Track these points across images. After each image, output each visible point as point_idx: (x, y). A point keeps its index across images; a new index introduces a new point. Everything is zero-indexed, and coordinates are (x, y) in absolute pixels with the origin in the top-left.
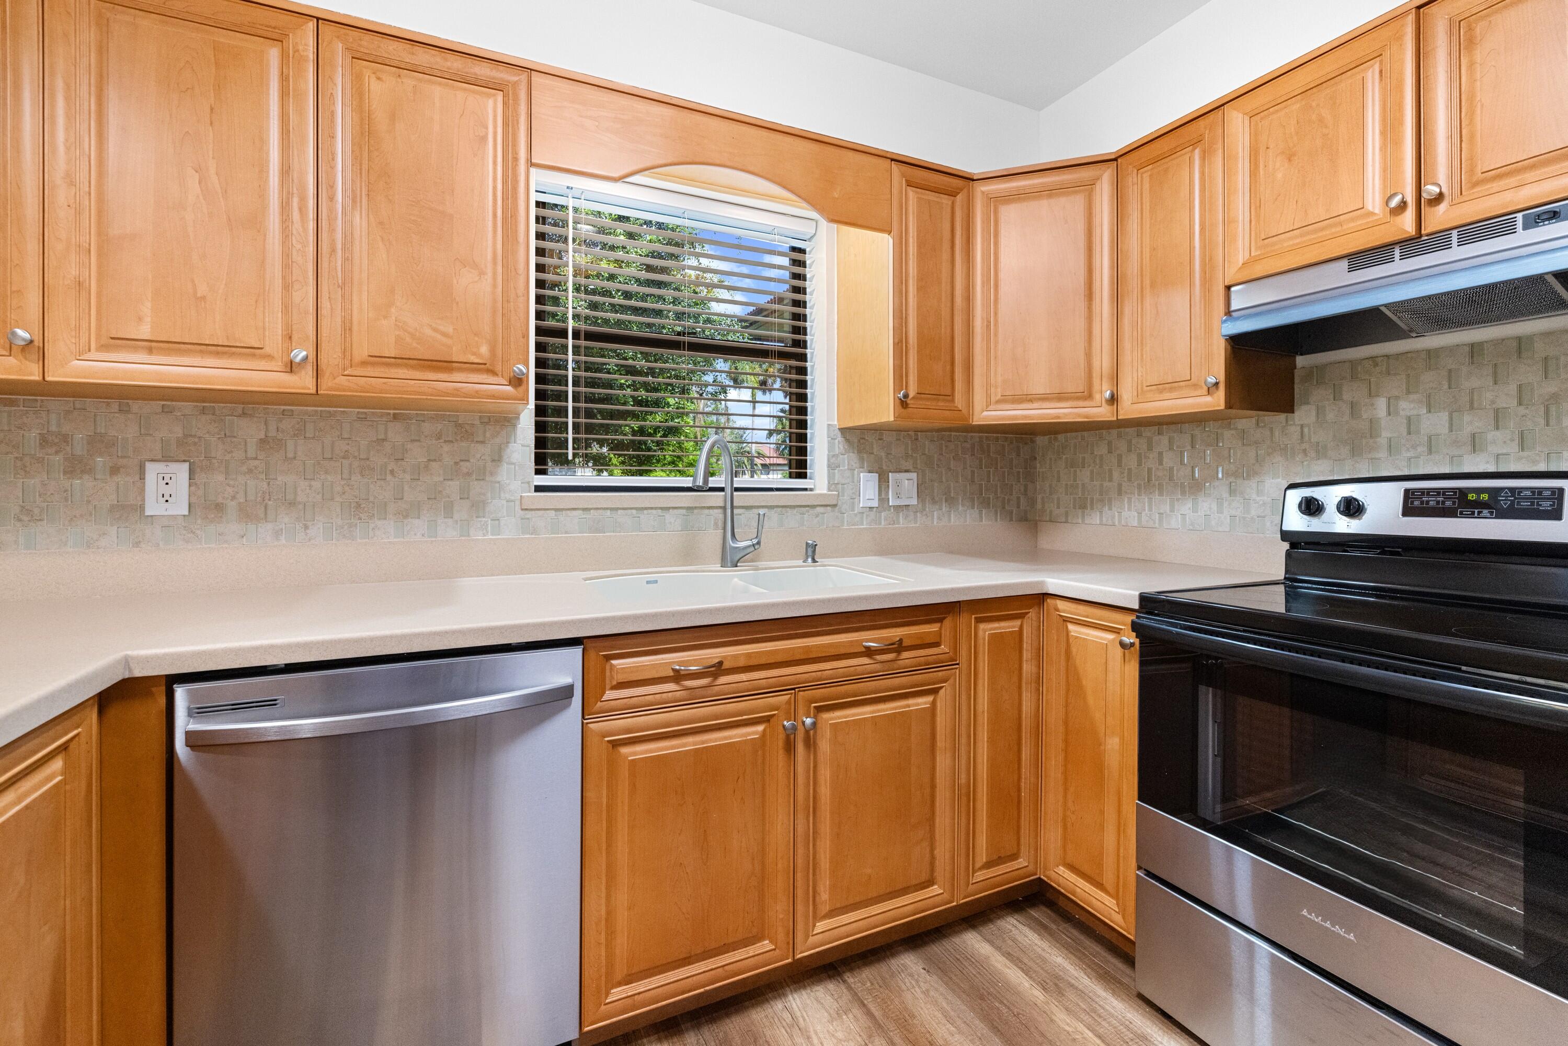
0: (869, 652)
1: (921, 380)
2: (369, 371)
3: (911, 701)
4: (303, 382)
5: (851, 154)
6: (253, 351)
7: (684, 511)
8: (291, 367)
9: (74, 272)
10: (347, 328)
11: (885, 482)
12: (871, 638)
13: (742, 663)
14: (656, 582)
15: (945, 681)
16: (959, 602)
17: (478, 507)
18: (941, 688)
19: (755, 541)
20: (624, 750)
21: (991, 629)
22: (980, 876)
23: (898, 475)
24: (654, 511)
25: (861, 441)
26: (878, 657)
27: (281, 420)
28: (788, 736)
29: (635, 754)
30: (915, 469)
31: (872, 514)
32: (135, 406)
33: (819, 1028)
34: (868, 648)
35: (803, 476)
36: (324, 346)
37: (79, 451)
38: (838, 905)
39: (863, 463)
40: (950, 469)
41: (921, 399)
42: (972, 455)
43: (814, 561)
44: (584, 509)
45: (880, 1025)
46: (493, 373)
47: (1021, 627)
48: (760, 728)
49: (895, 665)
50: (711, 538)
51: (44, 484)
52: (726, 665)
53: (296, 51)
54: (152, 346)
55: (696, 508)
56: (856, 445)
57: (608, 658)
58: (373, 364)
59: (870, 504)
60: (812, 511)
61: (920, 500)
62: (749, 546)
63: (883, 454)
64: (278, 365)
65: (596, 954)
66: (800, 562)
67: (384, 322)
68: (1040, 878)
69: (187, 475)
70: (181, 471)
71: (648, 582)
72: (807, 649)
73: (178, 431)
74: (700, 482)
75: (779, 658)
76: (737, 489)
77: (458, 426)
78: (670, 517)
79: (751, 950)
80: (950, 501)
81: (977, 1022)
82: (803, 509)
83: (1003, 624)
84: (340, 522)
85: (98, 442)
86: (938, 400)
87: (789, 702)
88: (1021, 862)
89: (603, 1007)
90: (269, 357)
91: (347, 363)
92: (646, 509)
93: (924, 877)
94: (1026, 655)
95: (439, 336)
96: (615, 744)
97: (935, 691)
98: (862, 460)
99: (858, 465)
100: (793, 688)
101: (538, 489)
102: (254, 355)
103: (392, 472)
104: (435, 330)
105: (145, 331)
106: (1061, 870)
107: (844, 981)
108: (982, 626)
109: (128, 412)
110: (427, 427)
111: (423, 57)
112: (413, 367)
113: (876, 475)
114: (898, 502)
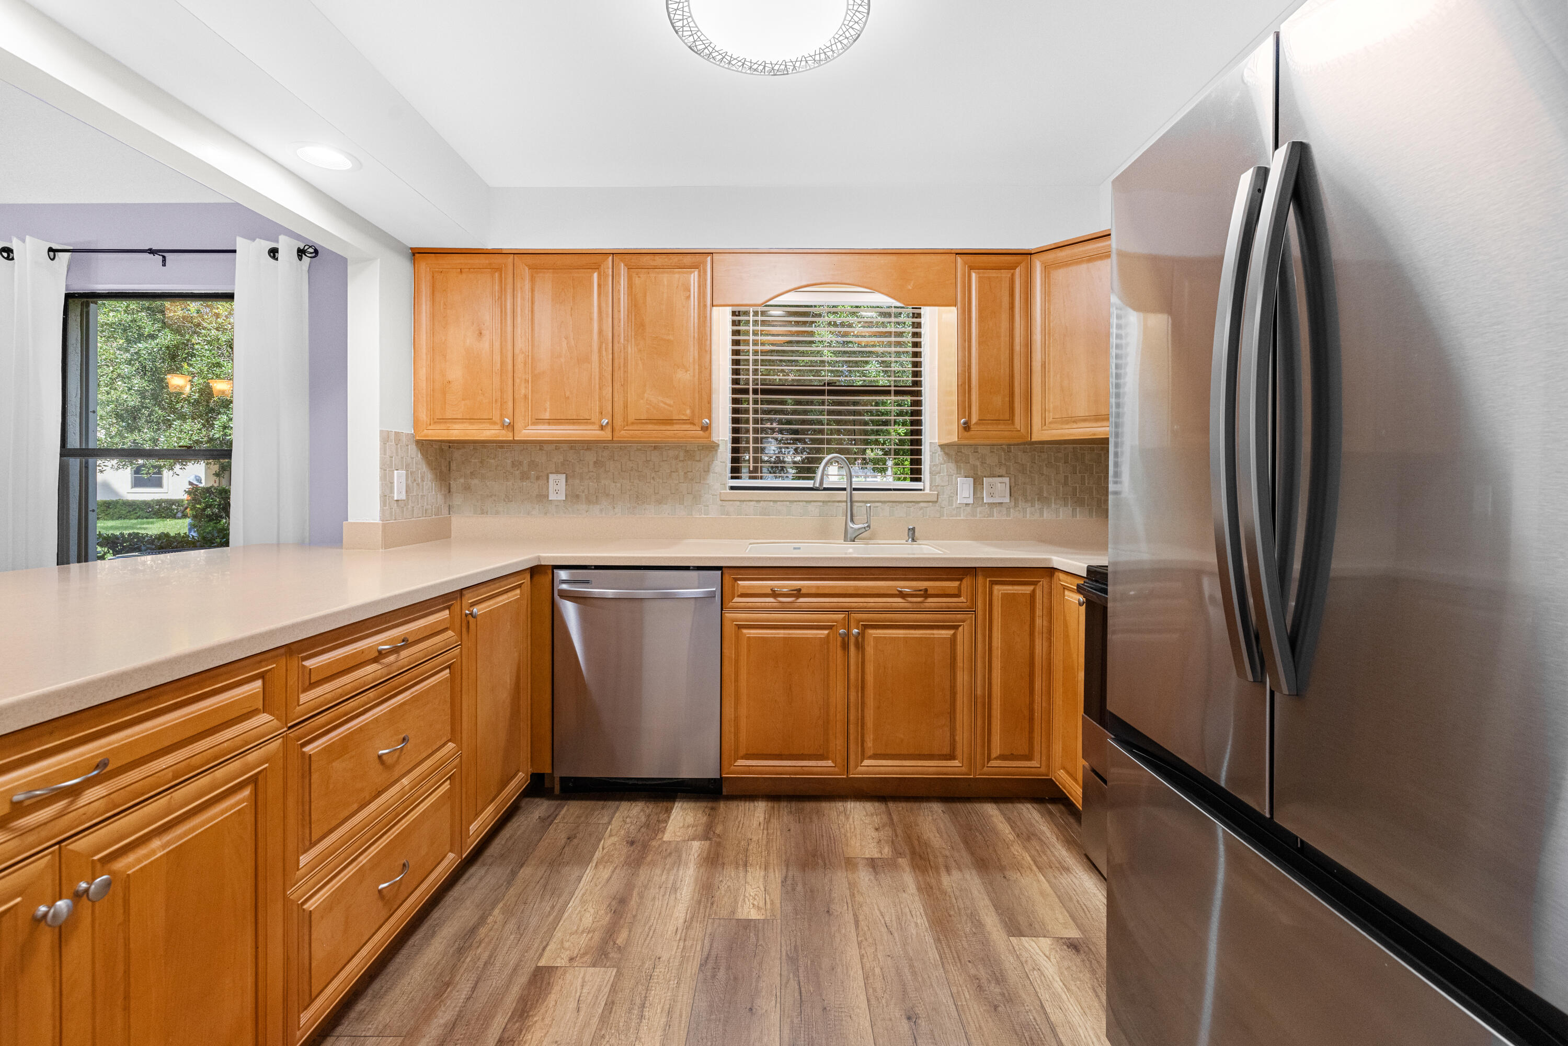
0: (902, 595)
1: (981, 410)
2: (635, 427)
3: (935, 632)
4: (606, 435)
5: (922, 257)
6: (587, 421)
7: (821, 504)
8: (602, 428)
9: (523, 392)
10: (626, 407)
11: (980, 484)
12: (906, 586)
13: (813, 591)
14: (799, 548)
15: (964, 622)
16: (975, 568)
17: (697, 498)
18: (960, 625)
19: (866, 525)
20: (745, 631)
21: (1004, 590)
22: (994, 763)
23: (990, 479)
24: (801, 503)
25: (959, 454)
26: (910, 599)
27: (603, 451)
28: (843, 639)
29: (750, 634)
30: (1008, 474)
31: (969, 509)
32: (545, 446)
33: (856, 816)
34: (901, 592)
35: (919, 480)
36: (615, 416)
37: (525, 469)
38: (879, 752)
39: (960, 471)
40: (1042, 474)
41: (983, 424)
42: (1065, 463)
43: (913, 540)
44: (757, 501)
45: (893, 824)
46: (694, 424)
47: (1034, 591)
48: (826, 632)
49: (922, 605)
50: (839, 521)
51: (513, 485)
52: (803, 591)
53: (604, 272)
54: (551, 421)
55: (829, 501)
56: (954, 457)
57: (736, 580)
58: (637, 423)
59: (965, 501)
60: (917, 506)
61: (1013, 499)
62: (862, 528)
63: (978, 463)
64: (597, 427)
65: (729, 737)
66: (904, 542)
67: (642, 401)
68: (1051, 779)
69: (564, 480)
70: (563, 477)
71: (795, 548)
72: (856, 588)
73: (561, 459)
74: (817, 485)
75: (837, 591)
76: (855, 489)
77: (686, 451)
78: (811, 507)
79: (820, 763)
80: (1042, 499)
81: (957, 837)
82: (910, 504)
83: (1016, 587)
84: (629, 506)
85: (533, 465)
86: (999, 424)
87: (844, 619)
88: (1034, 763)
89: (732, 767)
90: (593, 423)
91: (625, 423)
92: (796, 501)
93: (946, 750)
94: (1038, 612)
95: (666, 407)
96: (740, 627)
97: (956, 628)
98: (959, 468)
99: (955, 472)
100: (848, 611)
101: (732, 488)
102: (587, 423)
103: (653, 478)
104: (665, 404)
105: (547, 415)
106: (1062, 773)
107: (887, 807)
108: (996, 588)
109: (543, 450)
110: (672, 453)
111: (659, 260)
112: (655, 424)
113: (972, 480)
114: (991, 500)
